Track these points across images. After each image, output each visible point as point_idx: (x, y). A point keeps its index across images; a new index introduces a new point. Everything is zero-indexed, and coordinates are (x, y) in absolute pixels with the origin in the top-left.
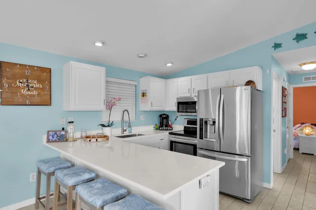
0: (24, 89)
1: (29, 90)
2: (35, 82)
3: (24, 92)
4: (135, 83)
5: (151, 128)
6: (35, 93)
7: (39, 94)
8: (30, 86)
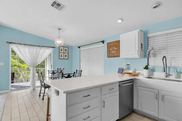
1: (113, 51)
7: (116, 52)
8: (114, 49)
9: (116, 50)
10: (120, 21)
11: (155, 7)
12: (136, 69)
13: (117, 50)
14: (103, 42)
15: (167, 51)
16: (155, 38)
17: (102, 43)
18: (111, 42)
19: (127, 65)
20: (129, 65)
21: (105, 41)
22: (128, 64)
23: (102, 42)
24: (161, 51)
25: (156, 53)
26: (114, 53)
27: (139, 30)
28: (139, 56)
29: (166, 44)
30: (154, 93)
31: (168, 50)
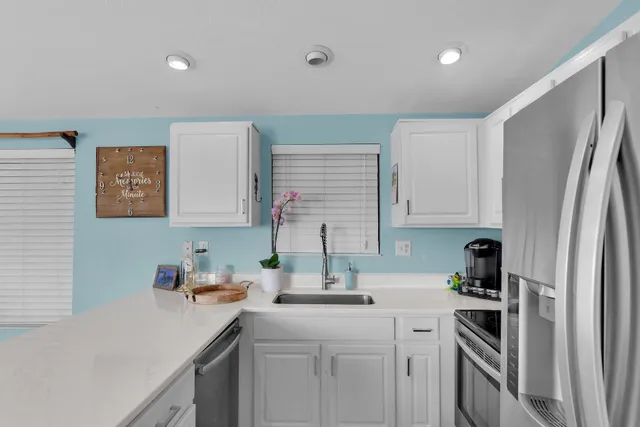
0: (125, 188)
1: (132, 189)
2: (141, 175)
3: (126, 194)
4: (375, 150)
5: (440, 283)
6: (141, 194)
7: (147, 196)
8: (135, 181)
9: (143, 187)
10: (179, 65)
11: (314, 62)
12: (231, 268)
13: (152, 186)
14: (71, 138)
15: (324, 208)
16: (294, 163)
17: (65, 143)
18: (120, 149)
19: (198, 251)
20: (204, 251)
21: (84, 135)
22: (201, 247)
23: (65, 135)
24: (311, 204)
25: (296, 211)
26: (133, 200)
27: (249, 124)
28: (248, 222)
29: (321, 184)
30: (305, 357)
31: (328, 204)
